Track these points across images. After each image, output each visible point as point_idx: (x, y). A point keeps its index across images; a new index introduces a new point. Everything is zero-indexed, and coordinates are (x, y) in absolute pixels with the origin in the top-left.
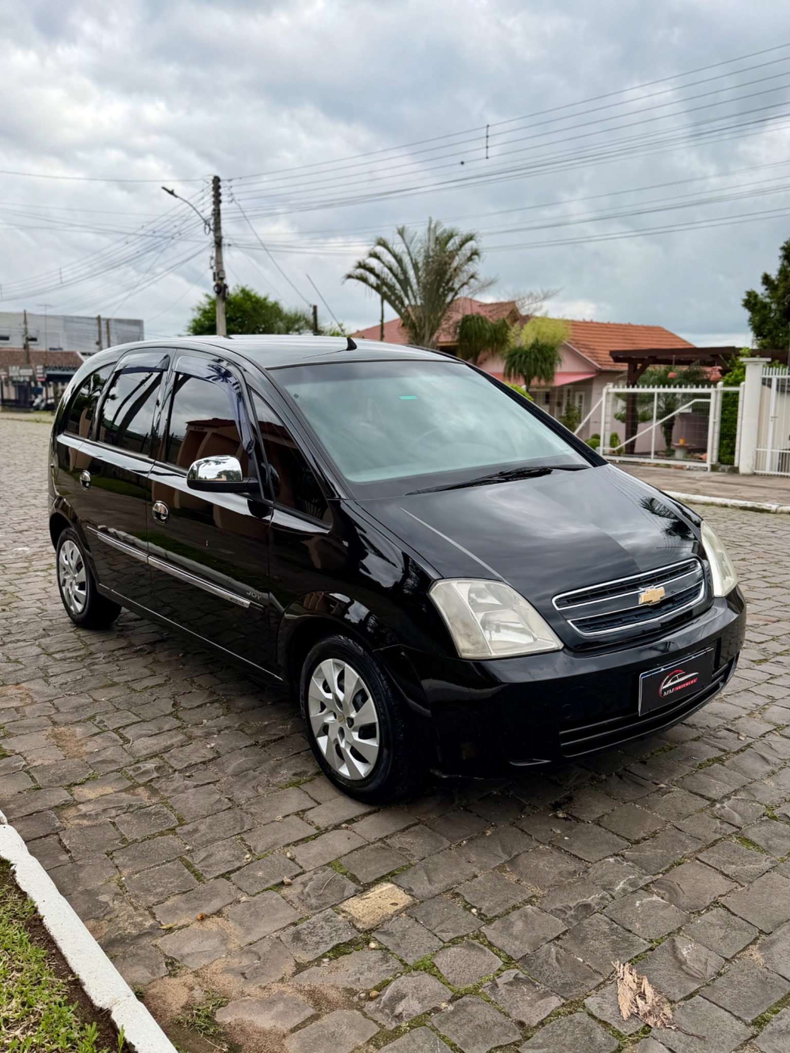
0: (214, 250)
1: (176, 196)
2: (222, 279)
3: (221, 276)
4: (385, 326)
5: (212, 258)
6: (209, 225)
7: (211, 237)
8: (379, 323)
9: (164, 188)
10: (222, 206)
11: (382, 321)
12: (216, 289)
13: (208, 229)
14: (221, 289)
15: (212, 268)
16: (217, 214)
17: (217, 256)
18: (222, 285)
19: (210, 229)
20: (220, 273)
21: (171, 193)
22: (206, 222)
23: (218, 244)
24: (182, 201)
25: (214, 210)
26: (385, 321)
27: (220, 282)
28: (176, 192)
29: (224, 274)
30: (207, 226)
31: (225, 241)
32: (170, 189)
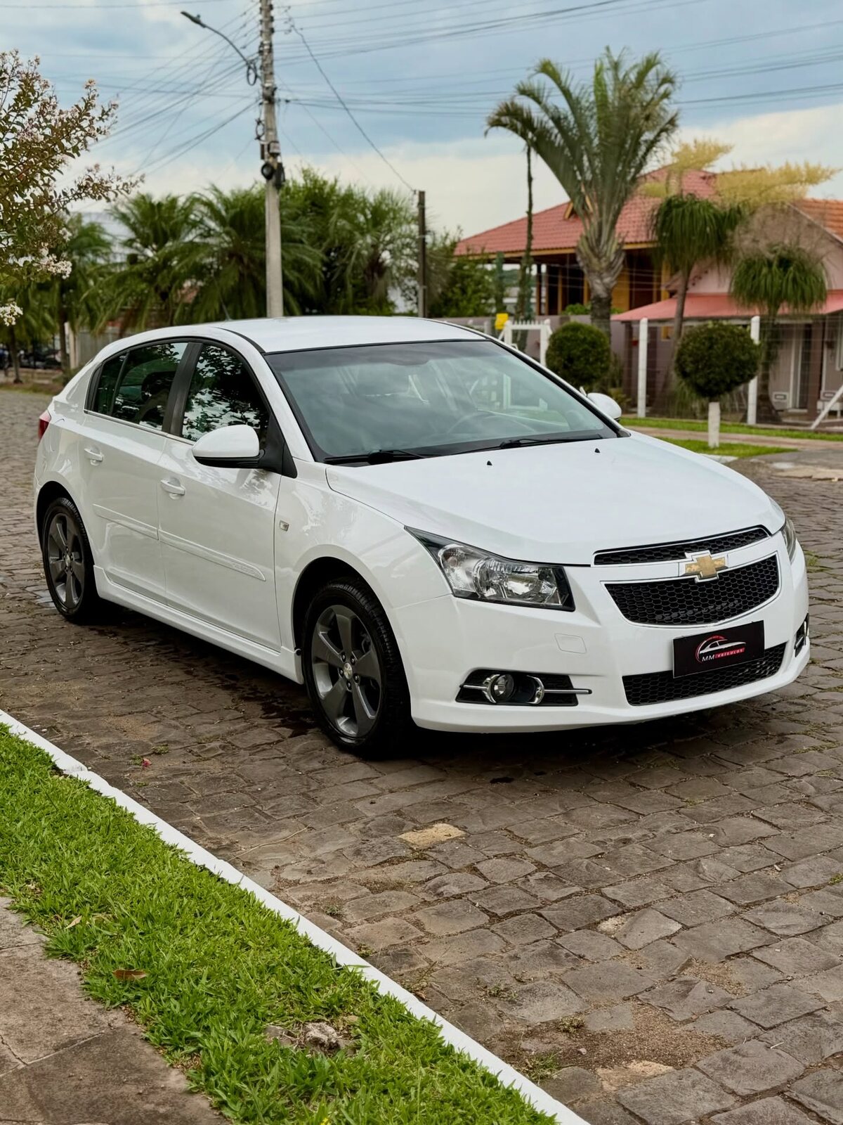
0: (263, 108)
1: (204, 26)
2: (275, 155)
3: (271, 151)
4: (534, 220)
5: (259, 122)
6: (255, 69)
7: (257, 90)
8: (526, 215)
9: (184, 14)
10: (275, 38)
11: (529, 213)
12: (265, 171)
13: (252, 77)
14: (273, 173)
15: (259, 138)
16: (266, 51)
17: (266, 120)
18: (275, 166)
19: (256, 77)
20: (272, 145)
21: (196, 20)
22: (250, 65)
23: (269, 99)
24: (212, 32)
25: (262, 45)
26: (534, 211)
27: (271, 160)
28: (203, 20)
29: (278, 148)
30: (251, 71)
31: (279, 95)
32: (194, 15)
